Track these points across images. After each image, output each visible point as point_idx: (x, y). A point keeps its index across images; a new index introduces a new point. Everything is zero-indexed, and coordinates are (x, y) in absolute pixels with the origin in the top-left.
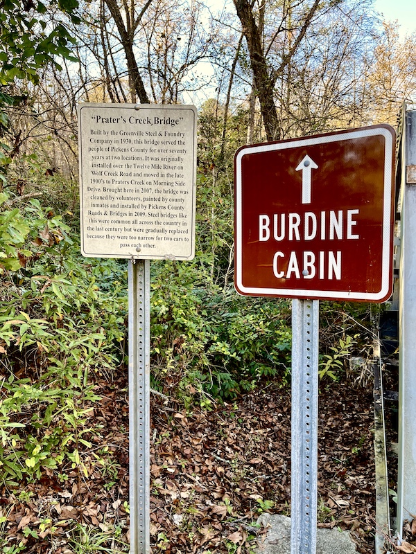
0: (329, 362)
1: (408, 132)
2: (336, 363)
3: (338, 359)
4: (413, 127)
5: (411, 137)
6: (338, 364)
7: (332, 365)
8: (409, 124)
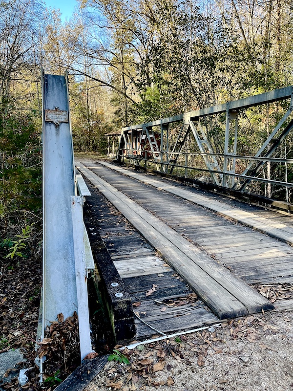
0: (16, 245)
1: (46, 88)
2: (21, 246)
3: (22, 242)
4: (49, 85)
5: (47, 91)
6: (23, 246)
7: (20, 247)
8: (46, 83)
